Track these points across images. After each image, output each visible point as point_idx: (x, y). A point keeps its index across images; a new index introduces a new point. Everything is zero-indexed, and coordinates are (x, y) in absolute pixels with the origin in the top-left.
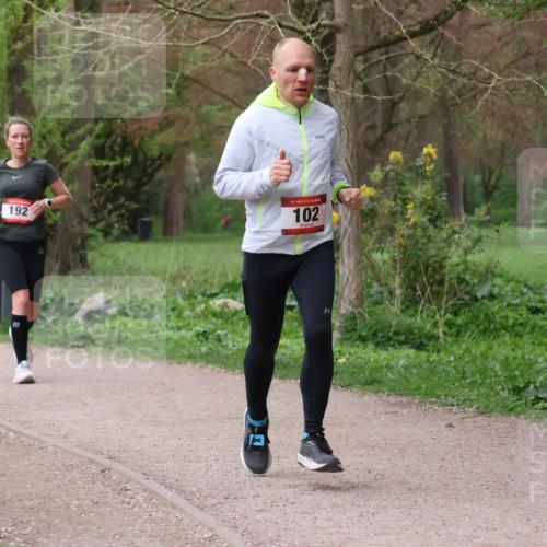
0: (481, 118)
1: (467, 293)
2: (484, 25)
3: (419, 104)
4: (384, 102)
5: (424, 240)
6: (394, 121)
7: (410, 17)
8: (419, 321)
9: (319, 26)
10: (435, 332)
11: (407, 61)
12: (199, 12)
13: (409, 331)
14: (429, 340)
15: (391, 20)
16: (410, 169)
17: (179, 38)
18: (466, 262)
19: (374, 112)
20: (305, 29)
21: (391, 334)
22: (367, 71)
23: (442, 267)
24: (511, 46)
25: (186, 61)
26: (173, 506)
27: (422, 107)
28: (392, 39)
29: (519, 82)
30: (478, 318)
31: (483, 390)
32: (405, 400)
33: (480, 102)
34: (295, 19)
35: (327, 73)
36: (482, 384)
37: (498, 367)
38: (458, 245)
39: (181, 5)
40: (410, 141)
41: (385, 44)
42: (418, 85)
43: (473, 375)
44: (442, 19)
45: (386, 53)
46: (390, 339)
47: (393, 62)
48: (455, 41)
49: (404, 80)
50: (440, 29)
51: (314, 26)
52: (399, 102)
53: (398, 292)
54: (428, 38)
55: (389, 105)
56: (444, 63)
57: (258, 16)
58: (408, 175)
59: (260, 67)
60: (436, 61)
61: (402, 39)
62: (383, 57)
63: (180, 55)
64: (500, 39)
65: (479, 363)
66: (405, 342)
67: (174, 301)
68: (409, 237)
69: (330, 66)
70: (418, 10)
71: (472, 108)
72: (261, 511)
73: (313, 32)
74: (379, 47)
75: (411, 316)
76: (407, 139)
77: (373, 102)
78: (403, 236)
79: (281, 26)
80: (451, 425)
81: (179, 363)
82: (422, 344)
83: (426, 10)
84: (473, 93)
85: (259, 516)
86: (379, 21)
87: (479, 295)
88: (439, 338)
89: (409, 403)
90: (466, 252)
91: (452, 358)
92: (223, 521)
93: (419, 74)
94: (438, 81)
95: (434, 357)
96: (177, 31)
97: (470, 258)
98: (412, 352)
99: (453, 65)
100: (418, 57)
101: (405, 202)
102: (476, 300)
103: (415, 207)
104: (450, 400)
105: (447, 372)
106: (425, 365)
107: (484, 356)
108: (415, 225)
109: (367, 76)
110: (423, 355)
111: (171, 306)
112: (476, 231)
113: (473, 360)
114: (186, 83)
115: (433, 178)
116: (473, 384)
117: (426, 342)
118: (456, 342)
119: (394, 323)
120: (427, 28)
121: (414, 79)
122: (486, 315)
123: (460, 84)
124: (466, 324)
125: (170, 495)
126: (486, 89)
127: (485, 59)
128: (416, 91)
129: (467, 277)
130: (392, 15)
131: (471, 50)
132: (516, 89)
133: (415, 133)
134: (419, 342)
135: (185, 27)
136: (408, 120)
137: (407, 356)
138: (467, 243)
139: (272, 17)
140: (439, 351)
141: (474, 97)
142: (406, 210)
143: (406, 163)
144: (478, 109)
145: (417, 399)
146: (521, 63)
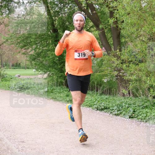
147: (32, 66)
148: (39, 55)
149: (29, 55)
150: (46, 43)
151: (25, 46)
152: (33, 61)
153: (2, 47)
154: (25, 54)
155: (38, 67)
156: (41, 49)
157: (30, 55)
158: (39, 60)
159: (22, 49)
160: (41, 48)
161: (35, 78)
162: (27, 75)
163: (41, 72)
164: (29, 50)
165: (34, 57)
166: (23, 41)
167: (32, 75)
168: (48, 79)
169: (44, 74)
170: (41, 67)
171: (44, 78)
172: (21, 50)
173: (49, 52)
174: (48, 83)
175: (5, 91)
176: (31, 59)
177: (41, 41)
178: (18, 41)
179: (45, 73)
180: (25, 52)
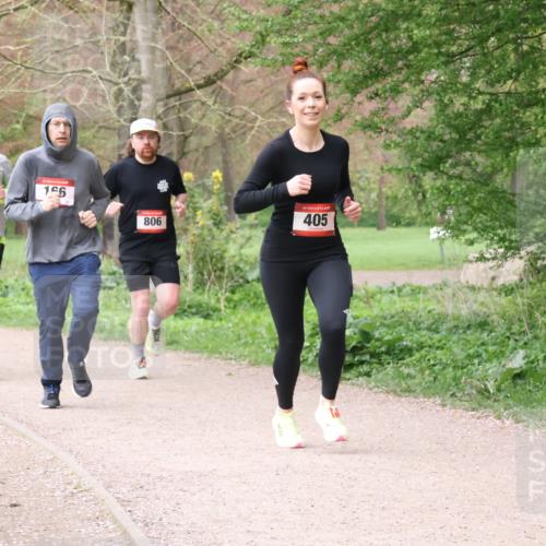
0: (249, 149)
1: (242, 277)
2: (250, 81)
3: (204, 139)
4: (179, 136)
5: (209, 238)
6: (186, 150)
7: (197, 74)
8: (207, 298)
9: (130, 79)
10: (218, 305)
11: (195, 106)
12: (40, 68)
13: (200, 305)
14: (214, 311)
15: (183, 76)
16: (198, 186)
17: (24, 87)
18: (241, 255)
19: (171, 143)
20: (120, 81)
21: (186, 307)
22: (166, 113)
23: (222, 258)
24: (270, 96)
25: (30, 104)
26: (24, 436)
27: (207, 140)
28: (183, 89)
29: (277, 123)
30: (249, 295)
31: (253, 348)
32: (197, 355)
33: (249, 137)
34: (112, 73)
35: (136, 114)
36: (253, 343)
37: (264, 331)
38: (234, 242)
39: (26, 62)
40: (199, 164)
41: (179, 93)
42: (204, 123)
43: (246, 337)
44: (221, 75)
45: (180, 99)
46: (185, 311)
47: (185, 107)
48: (230, 92)
49: (193, 120)
50: (219, 83)
51: (126, 79)
52: (189, 136)
53: (191, 276)
54: (210, 89)
55: (182, 138)
56: (222, 108)
57: (84, 71)
58: (197, 190)
59: (86, 109)
60: (216, 106)
61: (192, 90)
62: (177, 103)
63: (26, 99)
64: (262, 91)
65: (251, 328)
66: (196, 314)
67: (24, 283)
68: (199, 235)
69: (137, 109)
70: (202, 68)
71: (243, 141)
72: (90, 438)
73: (125, 83)
74: (174, 95)
75: (200, 294)
76: (196, 163)
77: (170, 136)
78: (194, 235)
79: (101, 78)
80: (230, 374)
81: (28, 329)
82: (208, 315)
83: (208, 69)
84: (243, 130)
85: (89, 443)
86: (174, 76)
87: (250, 279)
88: (220, 310)
89: (200, 359)
90: (242, 247)
91: (230, 325)
92: (62, 446)
93: (204, 116)
94: (217, 121)
95: (218, 324)
96: (23, 82)
97: (243, 251)
98: (201, 320)
99: (229, 109)
100: (203, 103)
101: (195, 210)
102: (248, 282)
103: (203, 213)
104: (229, 355)
105: (227, 336)
106: (211, 330)
107: (254, 323)
108: (203, 227)
109: (165, 117)
110: (209, 322)
111: (22, 286)
112: (247, 232)
113: (246, 327)
114: (29, 121)
115: (218, 194)
116: (246, 344)
117: (211, 313)
118: (233, 313)
119: (188, 299)
120: (209, 82)
121: (201, 119)
122: (255, 293)
123: (234, 124)
124: (241, 300)
125: (22, 428)
126: (253, 127)
127: (252, 105)
128: (202, 128)
129: (241, 266)
130: (183, 72)
131: (241, 98)
132: (275, 128)
133: (201, 159)
134: (207, 313)
135: (29, 79)
136: (197, 150)
137: (198, 324)
138: (242, 241)
139: (95, 73)
140: (221, 320)
141: (244, 133)
142: (196, 215)
143: (195, 181)
144: (247, 141)
145: (206, 355)
146: (277, 109)
147: (420, 203)
148: (465, 131)
149: (402, 133)
150: (516, 50)
151: (376, 74)
152: (430, 174)
153: (233, 85)
154: (378, 130)
155: (464, 210)
156: (480, 93)
157: (411, 132)
158: (468, 164)
159: (355, 93)
160: (479, 84)
161: (445, 284)
162: (389, 264)
163: (480, 246)
164: (404, 101)
165: (435, 144)
166: (363, 40)
167: (424, 264)
168: (528, 292)
169: (505, 257)
170: (479, 210)
171: (500, 282)
172: (350, 103)
173: (537, 110)
174: (531, 315)
175: (252, 370)
176: (419, 160)
177: (483, 40)
178: (331, 40)
179: (513, 248)
180: (374, 113)
